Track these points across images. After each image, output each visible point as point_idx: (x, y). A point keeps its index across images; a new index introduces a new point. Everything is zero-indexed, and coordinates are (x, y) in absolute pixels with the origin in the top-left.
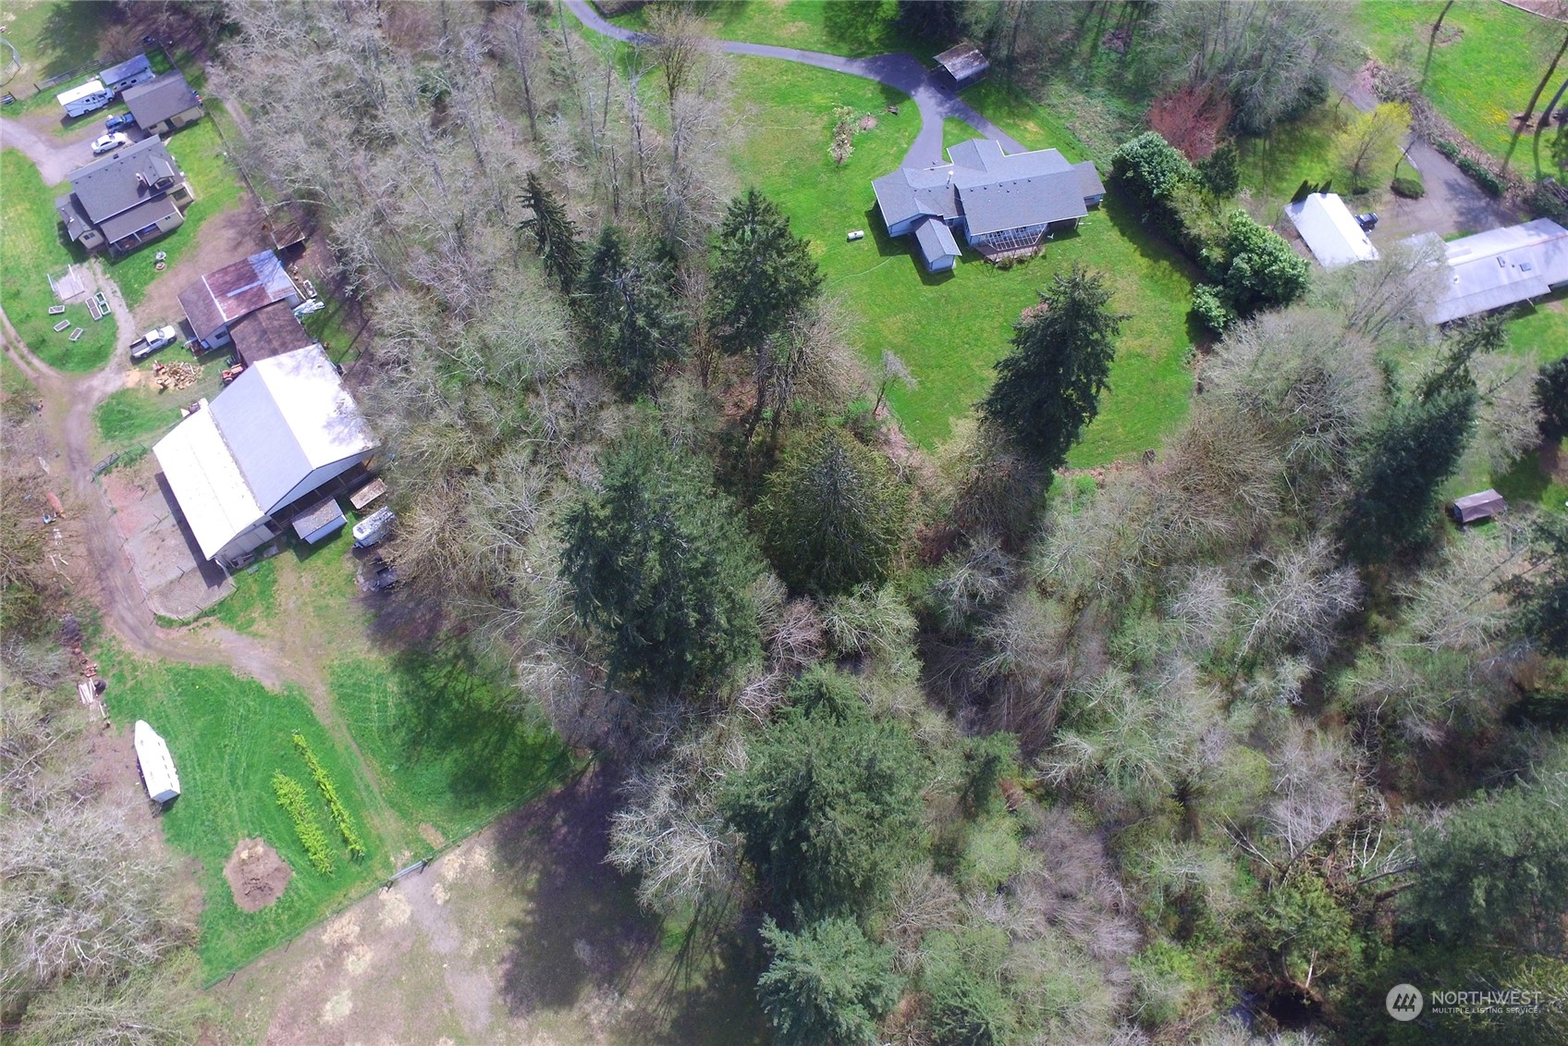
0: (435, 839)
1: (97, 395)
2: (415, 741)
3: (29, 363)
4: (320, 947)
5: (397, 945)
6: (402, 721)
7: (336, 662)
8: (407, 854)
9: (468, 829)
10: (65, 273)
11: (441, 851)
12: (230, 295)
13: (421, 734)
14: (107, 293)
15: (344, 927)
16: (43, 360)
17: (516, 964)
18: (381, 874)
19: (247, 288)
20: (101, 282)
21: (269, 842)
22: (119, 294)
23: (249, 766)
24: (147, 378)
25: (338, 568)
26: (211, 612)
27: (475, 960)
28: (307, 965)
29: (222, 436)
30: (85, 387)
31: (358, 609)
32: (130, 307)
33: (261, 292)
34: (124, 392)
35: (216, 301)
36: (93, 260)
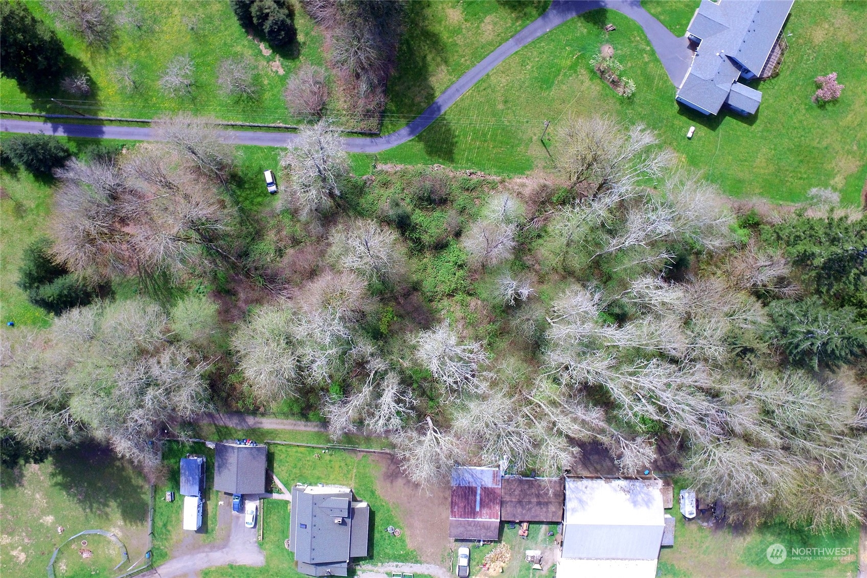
0: (850, 558)
7: (738, 558)
11: (857, 559)
12: (478, 509)
13: (803, 538)
14: (394, 570)
19: (478, 498)
20: (382, 570)
22: (400, 564)
24: (486, 574)
25: (690, 533)
29: (588, 559)
31: (720, 533)
32: (417, 562)
33: (487, 492)
35: (477, 519)
36: (358, 568)
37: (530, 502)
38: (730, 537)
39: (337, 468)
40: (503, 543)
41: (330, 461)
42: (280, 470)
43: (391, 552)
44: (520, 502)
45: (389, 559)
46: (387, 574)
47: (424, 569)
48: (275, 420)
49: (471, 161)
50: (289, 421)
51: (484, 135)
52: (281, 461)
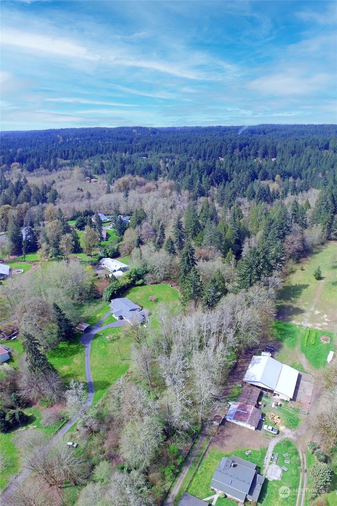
1: (294, 433)
2: (289, 334)
3: (303, 459)
4: (323, 329)
5: (313, 323)
6: (289, 337)
8: (303, 327)
9: (292, 324)
10: (274, 480)
11: (298, 325)
12: (246, 412)
14: (269, 459)
15: (317, 328)
16: (299, 456)
17: (300, 313)
18: (308, 328)
19: (241, 411)
20: (267, 466)
21: (321, 341)
22: (266, 457)
23: (316, 349)
24: (279, 424)
26: (304, 372)
27: (304, 316)
28: (326, 329)
30: (294, 438)
32: (267, 449)
33: (240, 407)
34: (287, 427)
35: (251, 413)
36: (264, 475)
37: (250, 395)
38: (283, 349)
39: (210, 467)
40: (266, 413)
41: (205, 468)
42: (200, 495)
43: (259, 459)
44: (248, 398)
45: (262, 460)
46: (270, 464)
47: (271, 447)
48: (175, 488)
49: (115, 380)
50: (178, 481)
51: (109, 374)
52: (196, 493)
